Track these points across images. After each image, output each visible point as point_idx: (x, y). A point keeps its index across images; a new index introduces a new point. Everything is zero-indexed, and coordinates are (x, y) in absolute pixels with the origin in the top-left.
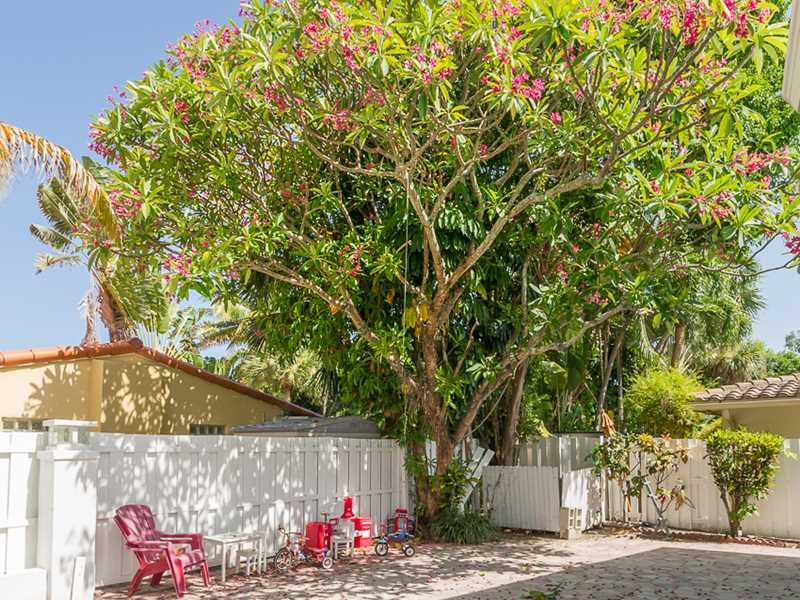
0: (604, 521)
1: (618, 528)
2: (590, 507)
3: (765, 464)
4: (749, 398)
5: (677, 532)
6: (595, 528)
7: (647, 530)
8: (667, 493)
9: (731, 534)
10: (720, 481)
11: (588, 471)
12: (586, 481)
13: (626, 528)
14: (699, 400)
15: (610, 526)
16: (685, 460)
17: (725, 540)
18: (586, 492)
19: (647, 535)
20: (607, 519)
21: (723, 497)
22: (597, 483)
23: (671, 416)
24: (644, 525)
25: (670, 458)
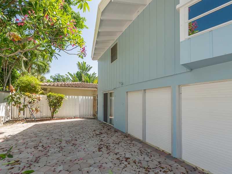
0: (10, 119)
1: (16, 121)
2: (6, 115)
3: (61, 101)
4: (55, 86)
5: (37, 119)
6: (7, 122)
7: (27, 120)
8: (34, 109)
9: (52, 118)
10: (50, 105)
11: (5, 104)
12: (4, 107)
13: (19, 120)
14: (42, 85)
15: (12, 121)
16: (39, 100)
17: (50, 120)
18: (4, 110)
19: (27, 122)
20: (12, 118)
21: (50, 109)
22: (8, 107)
23: (34, 89)
24: (26, 119)
25: (36, 99)
